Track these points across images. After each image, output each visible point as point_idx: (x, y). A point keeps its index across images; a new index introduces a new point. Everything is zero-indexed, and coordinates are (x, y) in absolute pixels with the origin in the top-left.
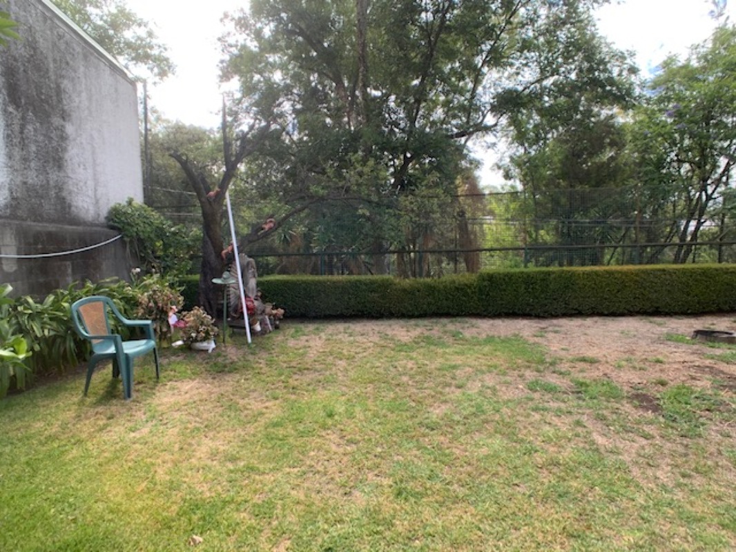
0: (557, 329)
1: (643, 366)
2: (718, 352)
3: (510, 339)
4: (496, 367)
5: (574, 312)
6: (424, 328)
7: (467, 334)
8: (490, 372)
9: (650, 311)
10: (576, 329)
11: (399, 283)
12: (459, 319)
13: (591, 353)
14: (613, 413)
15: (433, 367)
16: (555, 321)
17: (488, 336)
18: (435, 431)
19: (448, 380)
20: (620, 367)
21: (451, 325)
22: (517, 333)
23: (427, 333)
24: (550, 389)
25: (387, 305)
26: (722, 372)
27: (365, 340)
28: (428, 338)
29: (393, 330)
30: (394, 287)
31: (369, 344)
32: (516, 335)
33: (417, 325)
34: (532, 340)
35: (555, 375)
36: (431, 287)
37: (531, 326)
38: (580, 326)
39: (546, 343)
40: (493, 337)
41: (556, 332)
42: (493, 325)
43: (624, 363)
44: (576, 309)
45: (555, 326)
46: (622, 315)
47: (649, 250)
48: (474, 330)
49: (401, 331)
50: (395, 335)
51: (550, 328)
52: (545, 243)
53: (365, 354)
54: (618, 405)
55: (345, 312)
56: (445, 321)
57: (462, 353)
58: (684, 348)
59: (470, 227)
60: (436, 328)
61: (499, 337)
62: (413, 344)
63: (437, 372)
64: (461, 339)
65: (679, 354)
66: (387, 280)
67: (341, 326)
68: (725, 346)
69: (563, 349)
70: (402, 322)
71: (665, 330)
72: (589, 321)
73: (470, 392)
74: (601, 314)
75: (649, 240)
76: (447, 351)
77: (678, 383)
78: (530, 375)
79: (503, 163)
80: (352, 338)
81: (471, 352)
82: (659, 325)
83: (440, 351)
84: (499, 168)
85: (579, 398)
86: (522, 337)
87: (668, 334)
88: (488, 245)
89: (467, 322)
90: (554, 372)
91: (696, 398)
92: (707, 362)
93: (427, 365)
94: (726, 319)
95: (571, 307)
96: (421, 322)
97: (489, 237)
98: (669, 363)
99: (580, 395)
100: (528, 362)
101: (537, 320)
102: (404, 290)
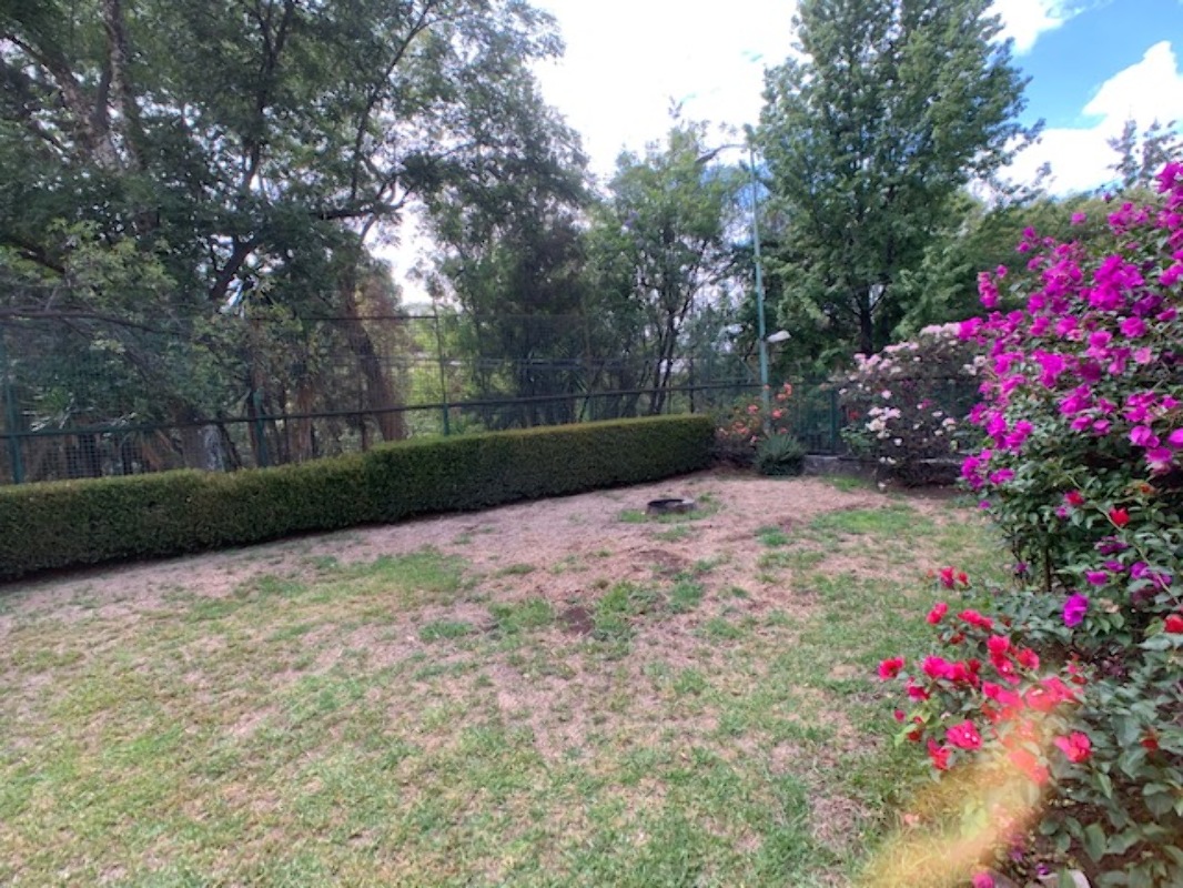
0: (490, 526)
1: (586, 565)
2: (666, 528)
3: (414, 557)
4: (376, 613)
5: (516, 496)
6: (264, 563)
7: (345, 560)
8: (365, 624)
9: (607, 483)
10: (516, 522)
11: (213, 483)
12: (339, 534)
13: (525, 558)
14: (532, 650)
15: (261, 638)
16: (490, 514)
17: (380, 555)
18: (224, 778)
19: (284, 657)
20: (558, 572)
21: (317, 548)
22: (429, 542)
23: (269, 571)
24: (455, 633)
25: (191, 528)
26: (666, 554)
27: (125, 611)
28: (269, 579)
29: (199, 575)
30: (202, 491)
31: (132, 619)
32: (427, 547)
33: (251, 558)
34: (448, 551)
35: (470, 605)
36: (280, 483)
37: (451, 529)
38: (521, 517)
39: (470, 553)
40: (389, 557)
41: (488, 531)
42: (393, 535)
43: (564, 565)
44: (519, 492)
45: (489, 521)
46: (577, 492)
47: (624, 398)
48: (359, 550)
49: (212, 577)
50: (200, 586)
51: (481, 527)
52: (500, 394)
53: (113, 642)
54: (543, 635)
55: (83, 556)
56: (312, 541)
57: (325, 600)
58: (635, 528)
59: (384, 371)
60: (289, 558)
61: (398, 555)
62: (234, 599)
63: (267, 645)
64: (331, 570)
65: (630, 538)
66: (186, 479)
67: (66, 590)
68: (674, 517)
69: (491, 558)
70: (222, 557)
71: (621, 506)
72: (535, 507)
73: (316, 674)
74: (552, 495)
75: (622, 387)
76: (298, 600)
77: (619, 580)
78: (430, 614)
79: (424, 268)
80: (89, 614)
81: (343, 593)
82: (616, 499)
83: (284, 602)
84: (419, 275)
85: (494, 637)
86: (435, 549)
87: (624, 512)
88: (414, 400)
89: (350, 538)
90: (468, 600)
91: (635, 598)
92: (655, 544)
93: (249, 637)
94: (683, 482)
95: (511, 489)
96: (261, 551)
97: (416, 387)
98: (615, 554)
99: (495, 631)
100: (434, 591)
101: (465, 517)
102: (225, 495)
